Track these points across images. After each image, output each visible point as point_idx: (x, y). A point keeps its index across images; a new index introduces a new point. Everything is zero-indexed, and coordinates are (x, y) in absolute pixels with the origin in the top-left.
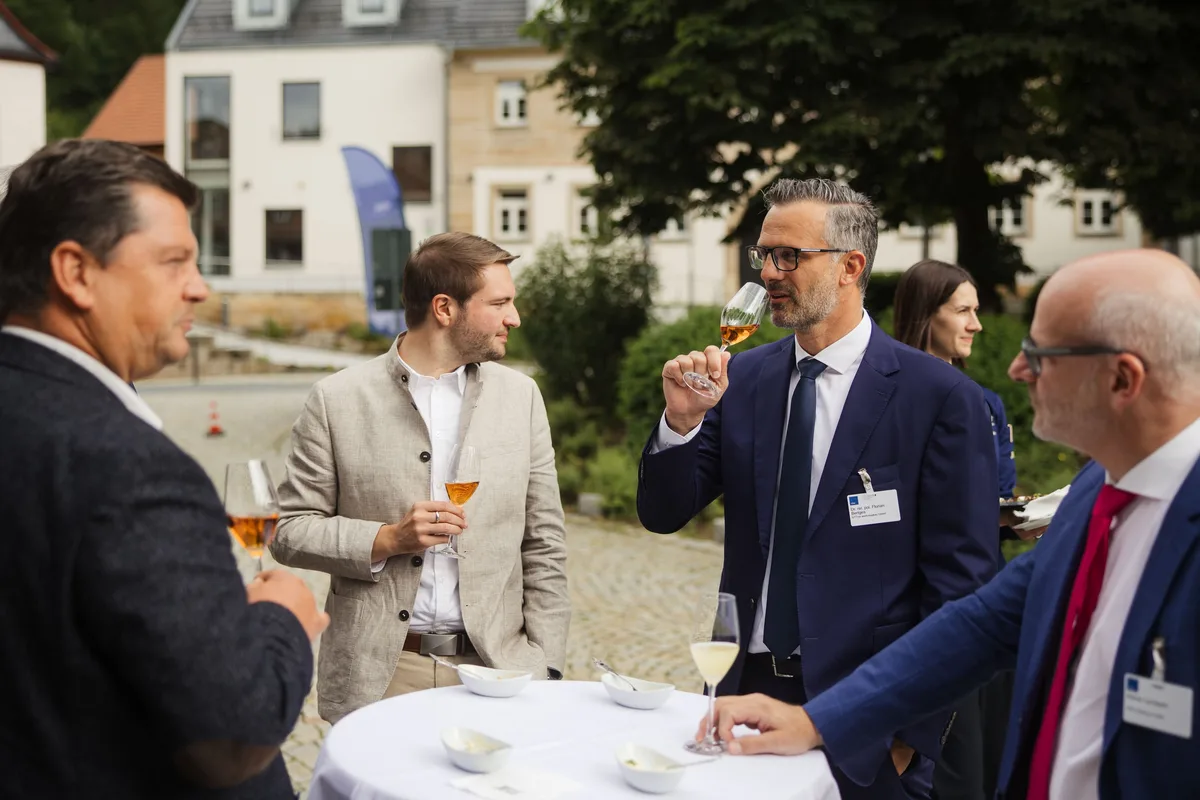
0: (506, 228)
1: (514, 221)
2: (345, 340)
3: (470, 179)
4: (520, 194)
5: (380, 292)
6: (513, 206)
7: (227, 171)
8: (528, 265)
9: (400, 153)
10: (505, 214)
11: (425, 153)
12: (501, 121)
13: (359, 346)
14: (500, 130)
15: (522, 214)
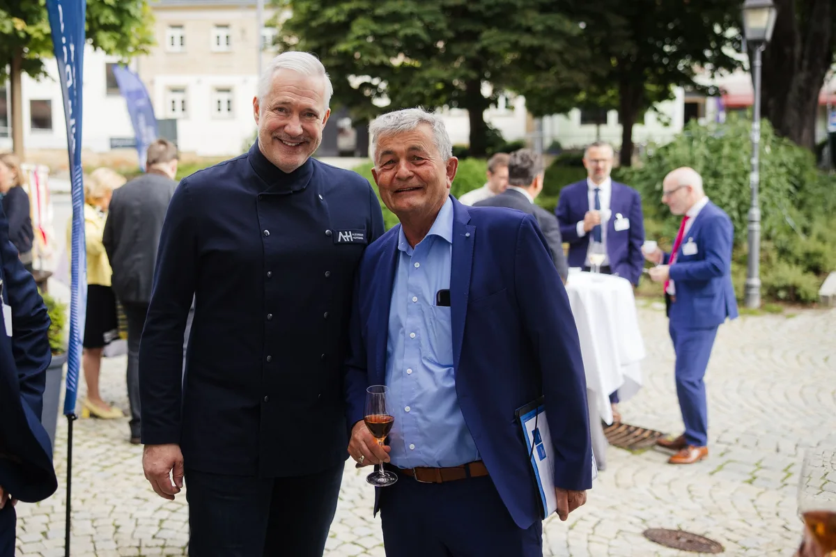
0: (174, 110)
3: (152, 82)
4: (182, 90)
14: (169, 54)
15: (183, 102)
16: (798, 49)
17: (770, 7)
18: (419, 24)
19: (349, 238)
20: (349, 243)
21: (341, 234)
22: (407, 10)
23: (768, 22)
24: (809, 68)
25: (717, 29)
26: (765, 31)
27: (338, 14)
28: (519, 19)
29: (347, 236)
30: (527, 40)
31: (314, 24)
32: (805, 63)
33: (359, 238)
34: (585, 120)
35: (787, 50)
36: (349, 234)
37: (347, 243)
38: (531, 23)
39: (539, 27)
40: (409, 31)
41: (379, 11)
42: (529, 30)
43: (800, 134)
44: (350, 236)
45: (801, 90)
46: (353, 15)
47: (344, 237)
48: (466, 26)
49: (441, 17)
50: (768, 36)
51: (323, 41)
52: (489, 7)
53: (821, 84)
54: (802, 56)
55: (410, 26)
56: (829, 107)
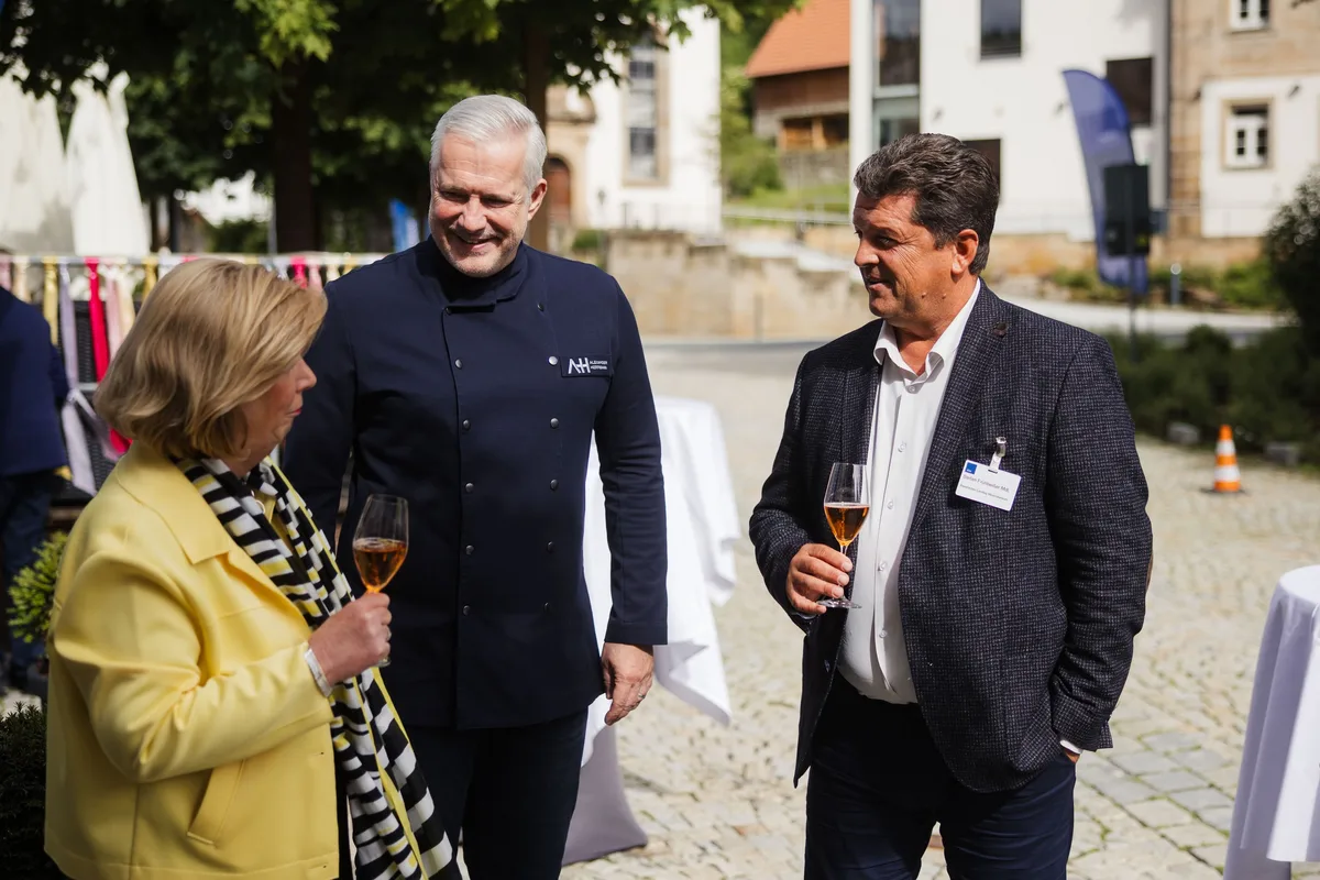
0: (1241, 151)
1: (1251, 142)
2: (1050, 288)
3: (1198, 96)
4: (1260, 110)
5: (1112, 235)
6: (1251, 124)
7: (917, 98)
8: (1287, 203)
9: (1115, 67)
10: (1241, 134)
11: (1143, 67)
12: (1236, 22)
13: (1066, 293)
14: (1235, 33)
15: (1263, 134)
19: (585, 368)
20: (585, 375)
21: (572, 362)
29: (581, 365)
33: (601, 368)
36: (584, 363)
37: (582, 375)
44: (587, 365)
47: (577, 366)
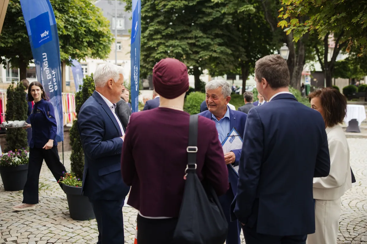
16: (295, 59)
17: (288, 50)
18: (180, 48)
22: (177, 44)
23: (287, 55)
24: (299, 65)
25: (272, 51)
26: (286, 57)
27: (154, 44)
28: (212, 48)
30: (215, 55)
31: (145, 47)
32: (298, 64)
34: (228, 78)
35: (292, 59)
38: (216, 49)
39: (219, 51)
40: (177, 51)
41: (167, 44)
42: (215, 51)
43: (296, 85)
45: (296, 72)
46: (159, 45)
48: (195, 49)
49: (187, 46)
50: (287, 58)
51: (148, 52)
52: (203, 44)
53: (302, 69)
54: (297, 62)
55: (177, 49)
56: (305, 75)
